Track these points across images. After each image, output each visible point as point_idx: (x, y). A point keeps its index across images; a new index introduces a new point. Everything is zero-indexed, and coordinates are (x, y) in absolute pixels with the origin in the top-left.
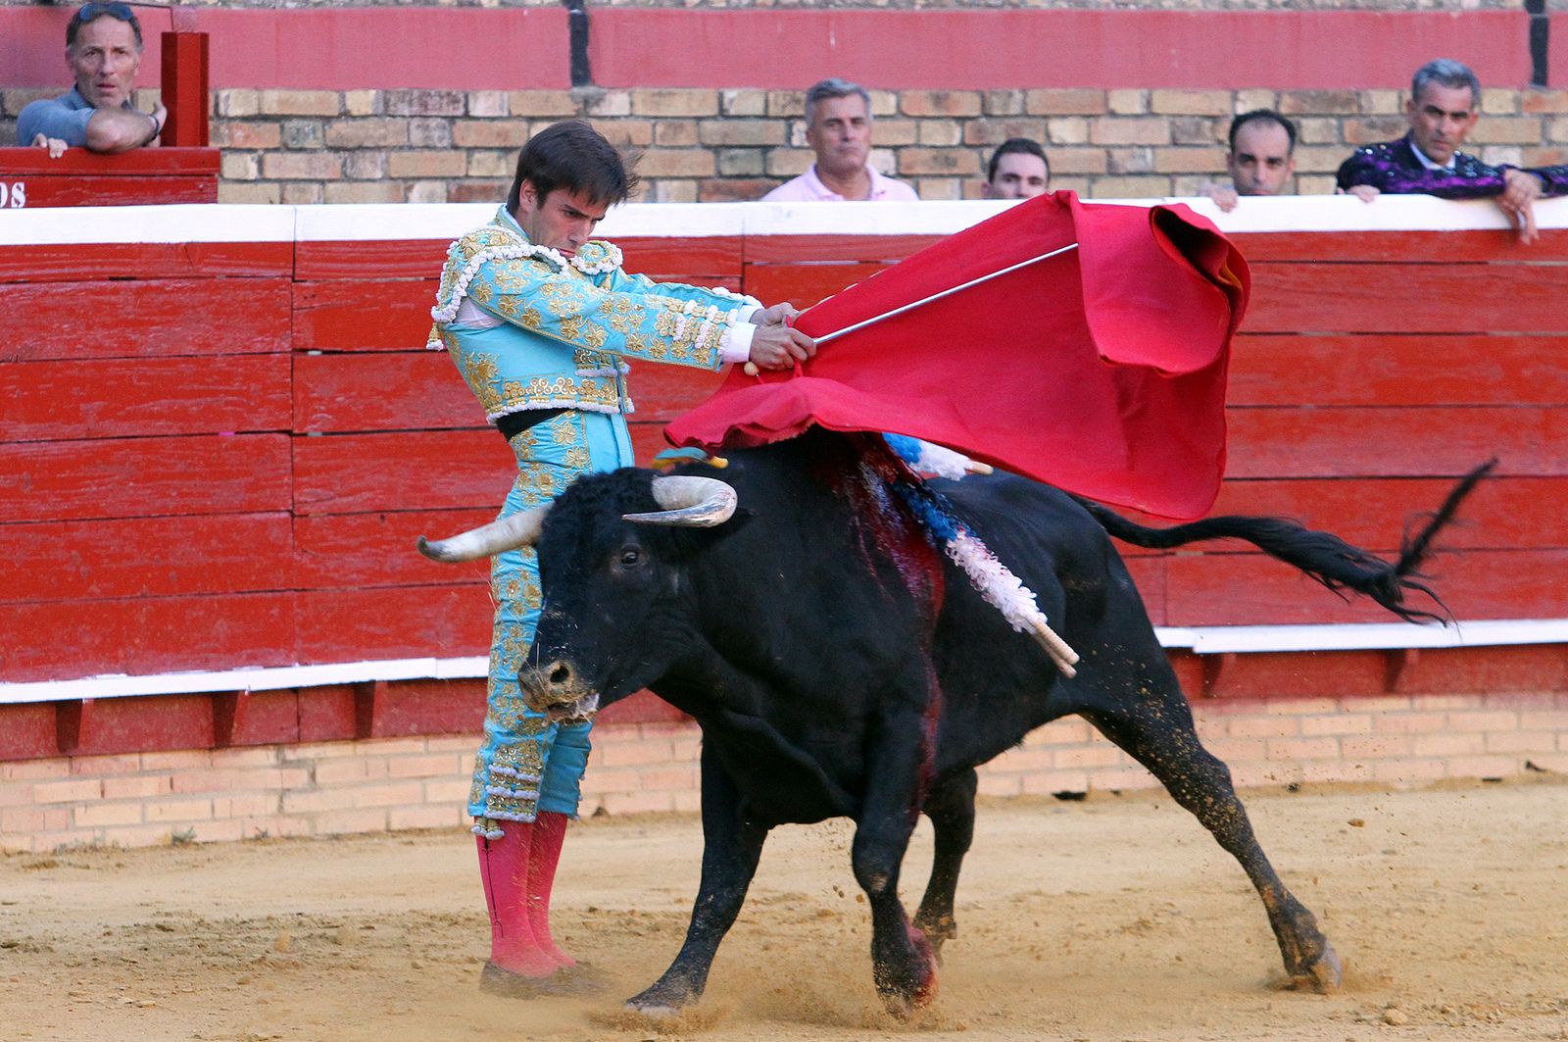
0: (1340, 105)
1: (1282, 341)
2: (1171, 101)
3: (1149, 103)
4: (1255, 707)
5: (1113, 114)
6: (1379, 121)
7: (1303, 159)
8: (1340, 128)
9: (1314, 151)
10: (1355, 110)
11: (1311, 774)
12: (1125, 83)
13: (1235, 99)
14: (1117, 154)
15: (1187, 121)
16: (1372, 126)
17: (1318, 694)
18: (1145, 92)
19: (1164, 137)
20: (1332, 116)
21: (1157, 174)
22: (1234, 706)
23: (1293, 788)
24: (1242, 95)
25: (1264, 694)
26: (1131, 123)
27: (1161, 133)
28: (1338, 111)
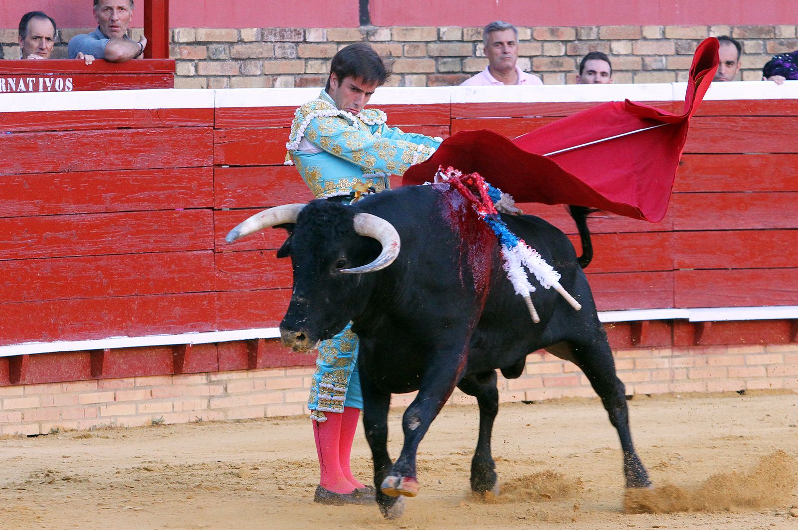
0: (764, 34)
1: (734, 157)
2: (674, 32)
3: (664, 32)
4: (722, 350)
5: (645, 39)
6: (785, 42)
7: (745, 62)
8: (765, 45)
9: (752, 58)
10: (772, 36)
11: (750, 386)
12: (653, 22)
13: (709, 30)
14: (648, 60)
15: (684, 42)
16: (781, 44)
17: (754, 343)
18: (662, 27)
19: (672, 51)
20: (760, 39)
21: (669, 70)
22: (711, 350)
23: (742, 392)
24: (713, 29)
25: (726, 343)
26: (654, 43)
27: (670, 48)
28: (763, 36)
